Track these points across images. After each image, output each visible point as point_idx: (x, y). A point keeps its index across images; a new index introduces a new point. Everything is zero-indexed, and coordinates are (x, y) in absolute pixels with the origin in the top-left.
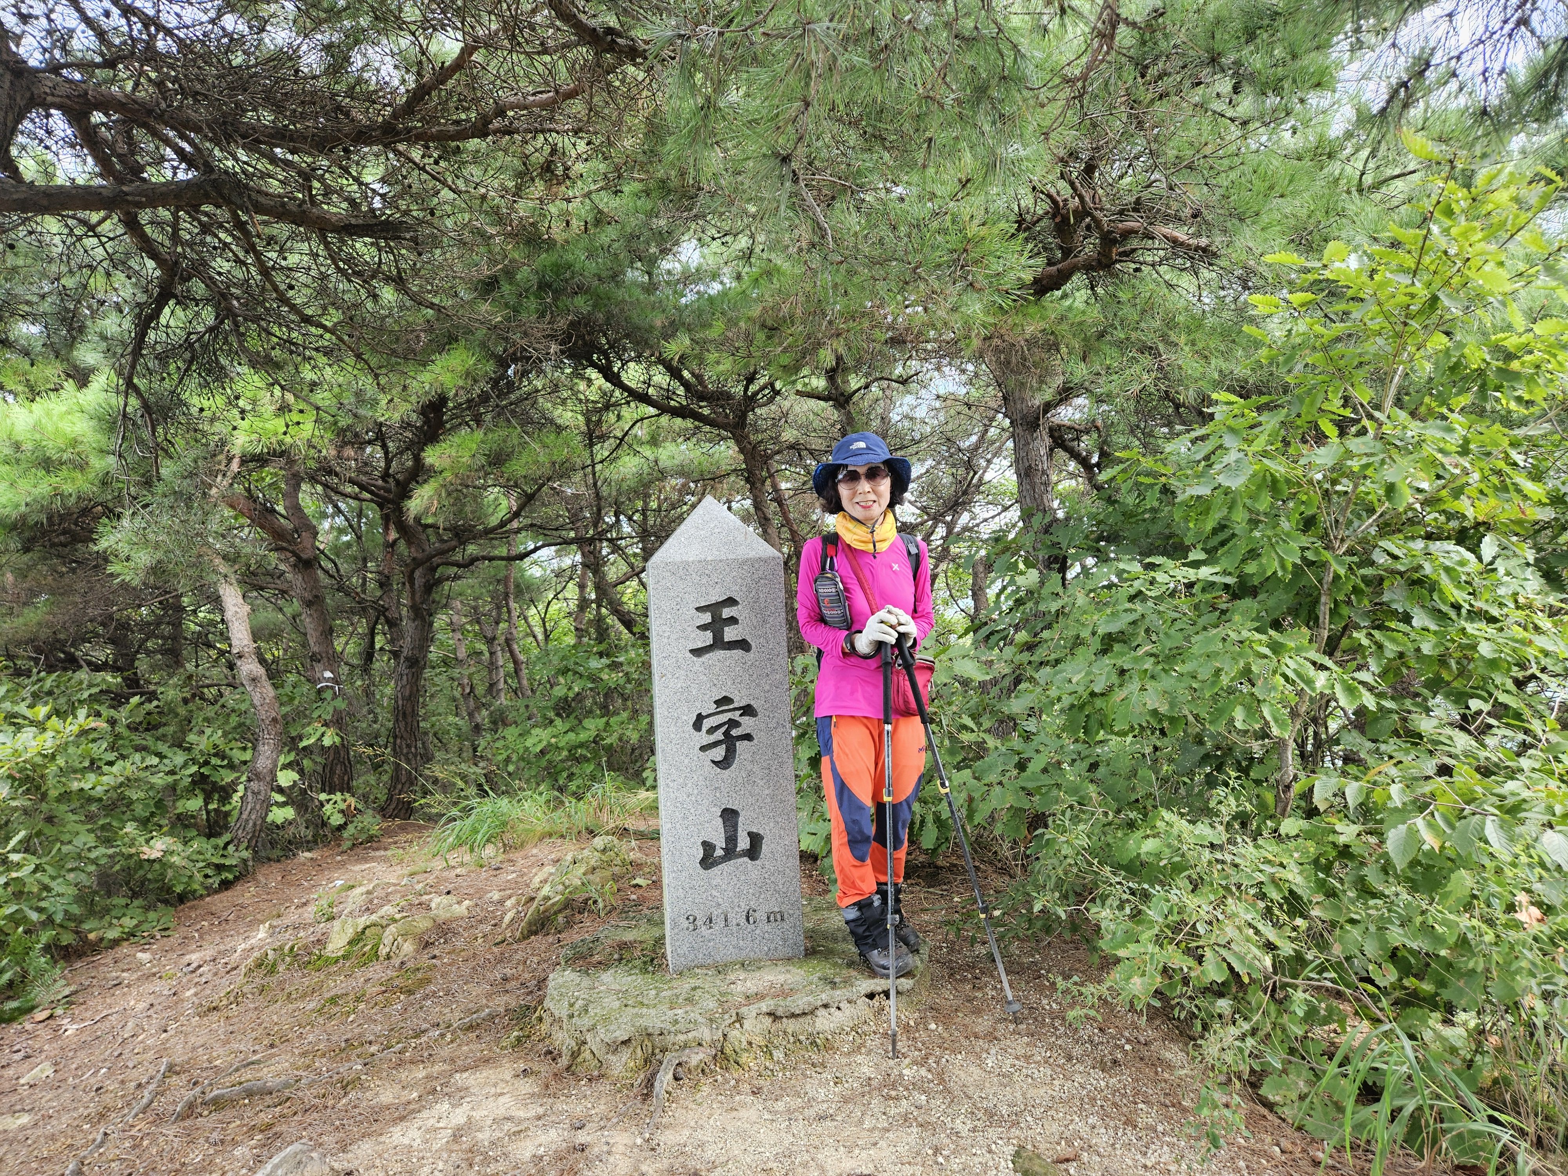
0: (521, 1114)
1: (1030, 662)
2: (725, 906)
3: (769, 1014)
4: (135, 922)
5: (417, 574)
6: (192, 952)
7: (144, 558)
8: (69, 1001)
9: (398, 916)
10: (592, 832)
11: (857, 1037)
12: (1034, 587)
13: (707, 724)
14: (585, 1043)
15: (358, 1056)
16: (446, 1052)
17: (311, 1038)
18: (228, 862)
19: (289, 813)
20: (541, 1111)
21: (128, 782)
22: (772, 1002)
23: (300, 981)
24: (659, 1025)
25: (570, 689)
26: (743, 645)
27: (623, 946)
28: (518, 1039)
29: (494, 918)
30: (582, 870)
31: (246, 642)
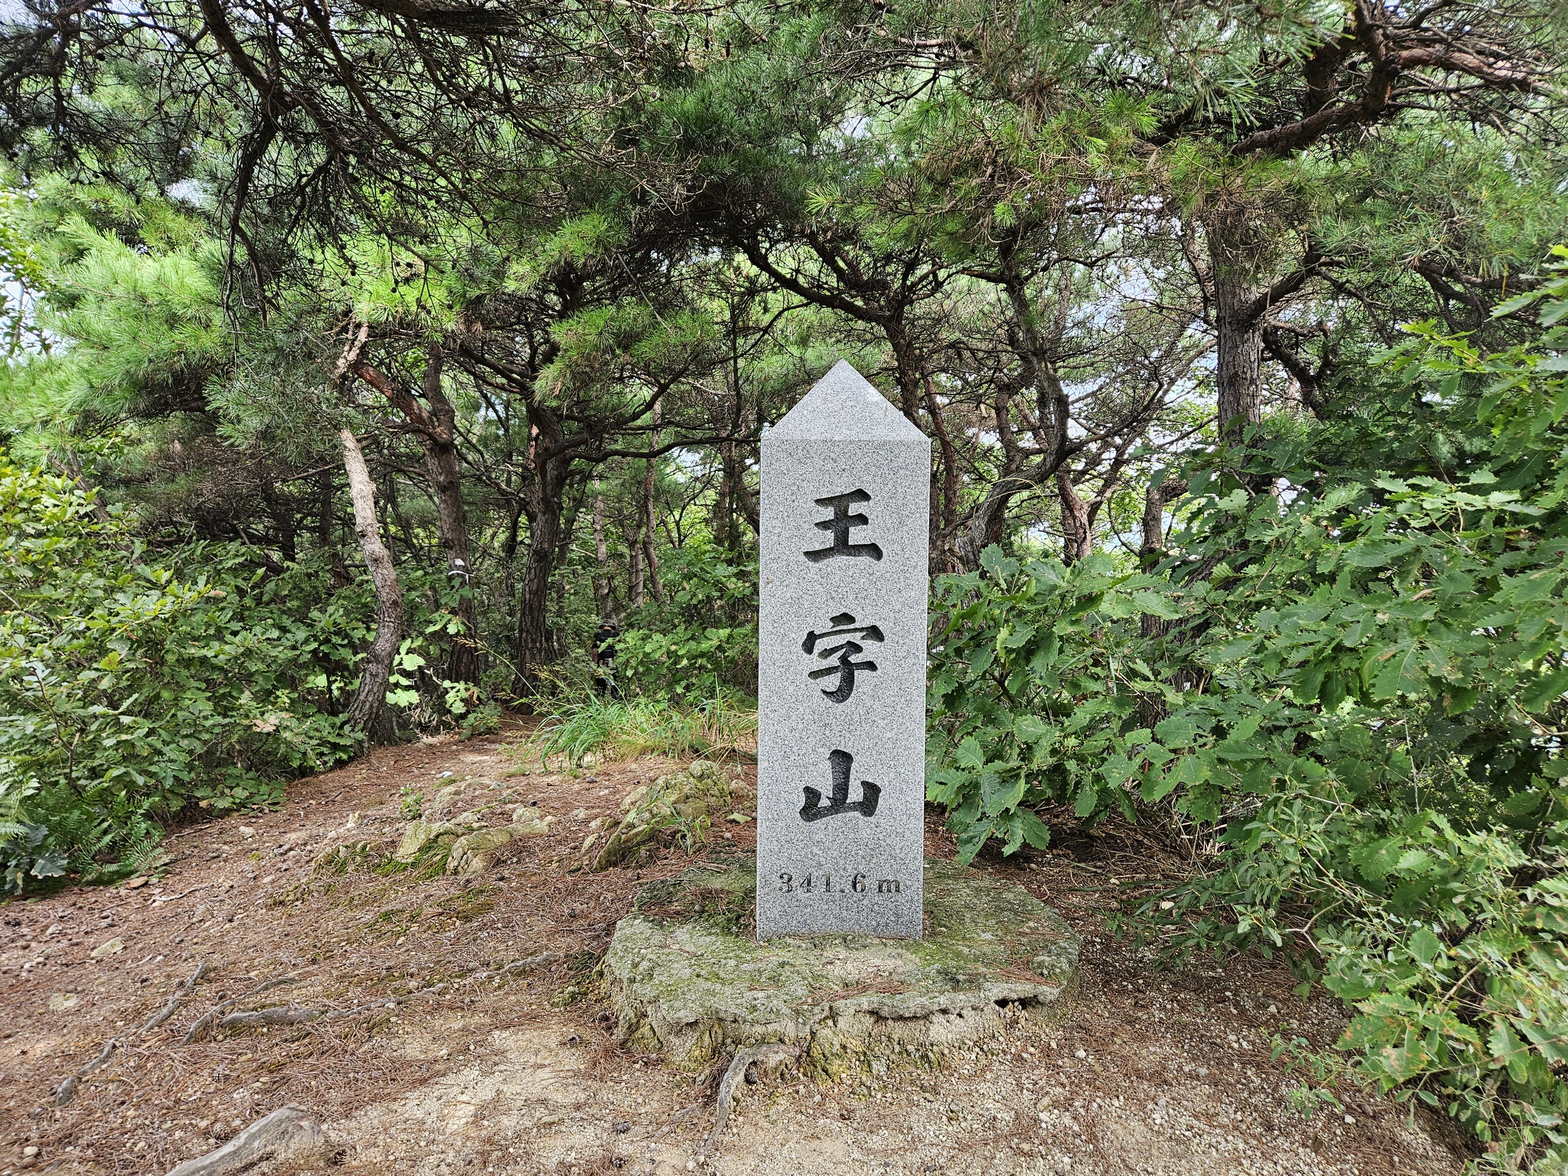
0: (559, 1097)
1: (1225, 603)
2: (828, 867)
3: (872, 1013)
4: (246, 793)
5: (550, 466)
6: (294, 830)
7: (254, 423)
8: (167, 870)
9: (475, 825)
10: (697, 751)
11: (982, 1057)
12: (1239, 512)
13: (820, 645)
14: (645, 1015)
15: (395, 991)
16: (489, 1000)
17: (354, 959)
18: (342, 742)
19: (413, 697)
20: (582, 1097)
21: (248, 653)
22: (875, 999)
23: (366, 886)
24: (733, 1010)
25: (694, 595)
26: (874, 551)
27: (707, 895)
28: (573, 996)
29: (574, 840)
30: (673, 798)
31: (369, 521)
